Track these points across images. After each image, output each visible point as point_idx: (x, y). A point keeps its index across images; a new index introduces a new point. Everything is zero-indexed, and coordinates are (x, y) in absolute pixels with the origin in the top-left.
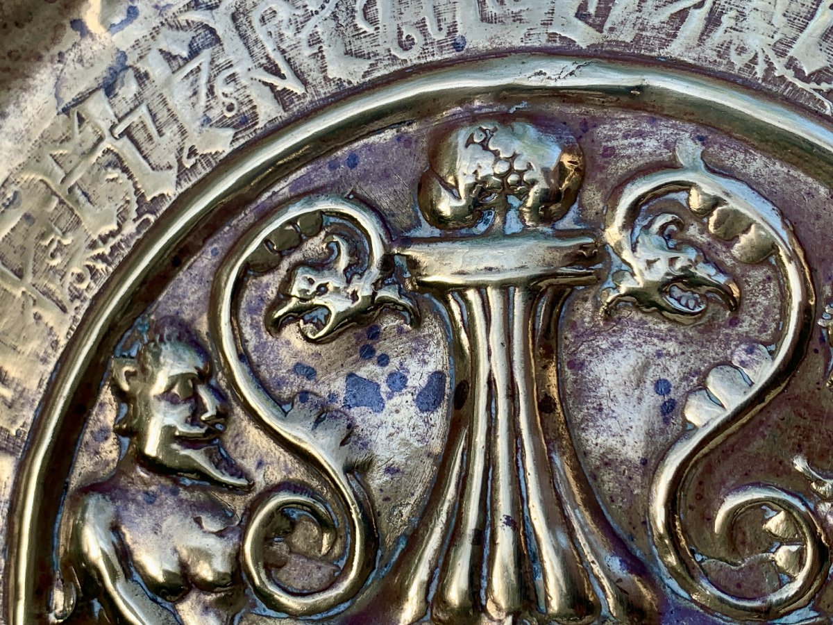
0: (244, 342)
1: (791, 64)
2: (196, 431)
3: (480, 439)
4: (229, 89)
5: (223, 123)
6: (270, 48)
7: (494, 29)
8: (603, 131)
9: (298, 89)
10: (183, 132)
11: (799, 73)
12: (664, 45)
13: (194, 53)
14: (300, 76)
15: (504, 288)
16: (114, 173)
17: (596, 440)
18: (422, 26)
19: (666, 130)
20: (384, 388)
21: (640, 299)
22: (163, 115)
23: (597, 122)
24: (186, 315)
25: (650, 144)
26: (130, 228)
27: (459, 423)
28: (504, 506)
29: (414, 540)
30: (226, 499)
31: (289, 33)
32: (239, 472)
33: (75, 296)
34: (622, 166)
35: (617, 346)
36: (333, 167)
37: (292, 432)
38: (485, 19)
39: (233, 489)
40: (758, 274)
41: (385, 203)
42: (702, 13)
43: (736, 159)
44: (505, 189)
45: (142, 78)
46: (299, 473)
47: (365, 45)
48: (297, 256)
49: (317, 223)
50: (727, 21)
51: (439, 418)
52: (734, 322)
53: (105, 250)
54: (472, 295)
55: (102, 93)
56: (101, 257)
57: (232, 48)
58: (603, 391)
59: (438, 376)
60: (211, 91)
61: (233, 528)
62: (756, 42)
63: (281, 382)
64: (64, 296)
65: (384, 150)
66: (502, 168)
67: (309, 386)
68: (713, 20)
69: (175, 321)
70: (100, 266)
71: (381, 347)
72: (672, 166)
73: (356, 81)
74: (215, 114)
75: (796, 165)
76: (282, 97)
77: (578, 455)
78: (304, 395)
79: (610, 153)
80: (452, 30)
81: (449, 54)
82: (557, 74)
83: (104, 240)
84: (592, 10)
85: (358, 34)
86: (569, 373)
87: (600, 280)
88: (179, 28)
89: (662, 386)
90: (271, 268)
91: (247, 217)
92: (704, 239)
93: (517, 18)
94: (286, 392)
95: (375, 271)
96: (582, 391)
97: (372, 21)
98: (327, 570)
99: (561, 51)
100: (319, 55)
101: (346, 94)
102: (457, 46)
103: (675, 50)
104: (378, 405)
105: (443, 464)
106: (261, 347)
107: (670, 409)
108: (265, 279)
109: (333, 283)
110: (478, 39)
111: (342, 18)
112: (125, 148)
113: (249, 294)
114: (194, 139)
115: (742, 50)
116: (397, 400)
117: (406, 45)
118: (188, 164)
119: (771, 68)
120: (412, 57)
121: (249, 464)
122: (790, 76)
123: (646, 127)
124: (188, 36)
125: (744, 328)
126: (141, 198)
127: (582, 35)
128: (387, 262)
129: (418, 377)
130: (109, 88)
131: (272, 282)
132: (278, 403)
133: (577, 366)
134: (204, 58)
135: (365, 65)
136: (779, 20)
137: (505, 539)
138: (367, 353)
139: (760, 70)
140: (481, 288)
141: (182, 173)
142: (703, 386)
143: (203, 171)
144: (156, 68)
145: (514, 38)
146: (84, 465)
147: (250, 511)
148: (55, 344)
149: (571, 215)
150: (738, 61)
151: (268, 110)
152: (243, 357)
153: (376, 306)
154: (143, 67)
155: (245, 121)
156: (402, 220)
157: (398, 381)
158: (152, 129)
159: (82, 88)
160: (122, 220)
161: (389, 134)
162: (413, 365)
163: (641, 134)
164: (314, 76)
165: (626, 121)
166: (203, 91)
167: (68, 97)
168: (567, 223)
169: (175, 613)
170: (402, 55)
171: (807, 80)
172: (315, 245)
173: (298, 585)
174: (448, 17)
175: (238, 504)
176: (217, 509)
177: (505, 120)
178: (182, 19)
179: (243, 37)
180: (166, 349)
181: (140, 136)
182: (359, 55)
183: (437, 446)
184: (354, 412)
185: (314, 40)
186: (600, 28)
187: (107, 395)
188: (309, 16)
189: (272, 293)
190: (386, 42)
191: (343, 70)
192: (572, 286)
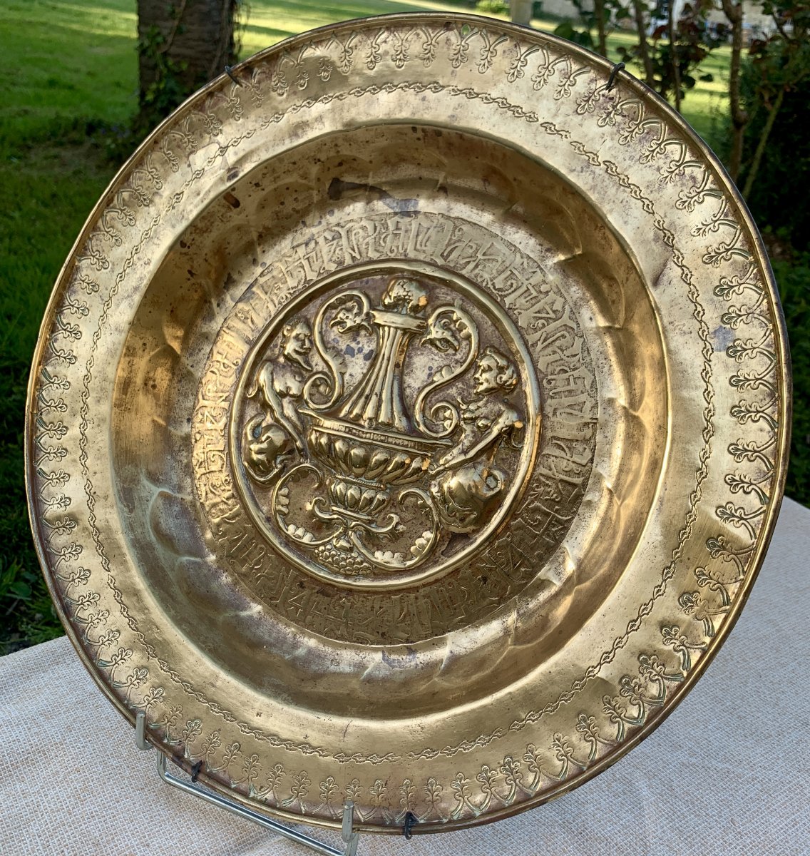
0: (322, 328)
1: (493, 284)
2: (302, 351)
3: (376, 370)
4: (340, 253)
5: (335, 262)
6: (354, 242)
7: (417, 253)
8: (438, 291)
9: (358, 257)
10: (323, 262)
11: (494, 287)
12: (461, 269)
13: (333, 239)
14: (360, 253)
15: (396, 328)
16: (301, 270)
17: (408, 380)
18: (398, 247)
19: (454, 294)
20: (356, 351)
21: (432, 342)
22: (319, 256)
23: (437, 288)
24: (308, 317)
25: (449, 298)
26: (300, 287)
27: (373, 366)
28: (377, 390)
29: (351, 395)
30: (304, 372)
31: (361, 240)
32: (310, 365)
33: (280, 303)
34: (439, 302)
35: (422, 354)
36: (361, 283)
37: (327, 357)
38: (415, 249)
39: (307, 370)
40: (464, 343)
41: (372, 297)
42: (475, 263)
43: (470, 308)
44: (404, 300)
45: (317, 243)
46: (326, 370)
47: (381, 249)
48: (343, 306)
49: (351, 298)
50: (480, 267)
51: (368, 363)
52: (455, 355)
53: (292, 292)
54: (386, 329)
55: (304, 246)
56: (290, 293)
57: (344, 241)
58: (414, 366)
59: (372, 351)
60: (335, 251)
61: (303, 382)
62: (486, 276)
63: (329, 342)
64: (276, 302)
65: (377, 281)
66: (405, 293)
67: (336, 345)
68: (477, 266)
69: (305, 317)
70: (288, 296)
71: (359, 339)
72: (452, 305)
73: (375, 259)
74: (333, 259)
75: (485, 314)
76: (353, 258)
77: (401, 382)
78: (334, 348)
79: (437, 297)
80: (405, 251)
81: (403, 257)
82: (429, 271)
83: (292, 288)
84: (445, 254)
85: (380, 245)
86: (407, 359)
87: (423, 334)
88: (331, 231)
89: (430, 368)
90: (335, 308)
91: (334, 291)
92: (454, 329)
93: (424, 252)
94: (329, 346)
95: (363, 316)
96: (410, 365)
97: (385, 242)
98: (326, 399)
99: (432, 264)
100: (367, 249)
101: (371, 262)
102: (405, 255)
103: (464, 272)
104: (353, 356)
105: (365, 375)
106: (326, 331)
107: (430, 375)
108: (334, 311)
109: (351, 317)
110: (412, 255)
111: (377, 239)
112: (305, 263)
113: (328, 314)
114: (325, 265)
115: (481, 277)
116: (359, 355)
117: (392, 251)
118: (322, 272)
119: (487, 284)
120: (392, 256)
121: (313, 364)
122: (492, 287)
123: (449, 292)
124: (333, 234)
125: (456, 357)
126: (306, 279)
127: (440, 262)
128: (368, 314)
129: (366, 350)
130: (307, 244)
131: (335, 312)
132: (326, 348)
133: (410, 357)
134: (335, 242)
135: (378, 255)
136: (494, 271)
137: (374, 399)
138: (354, 340)
139: (484, 284)
140: (389, 327)
141: (319, 274)
142: (441, 370)
143: (325, 275)
144: (321, 240)
145: (421, 257)
146: (268, 353)
147: (309, 378)
148: (270, 316)
149: (421, 313)
150: (479, 280)
151: (348, 261)
152: (320, 333)
153: (360, 327)
154: (318, 240)
155: (341, 263)
156: (376, 303)
157: (360, 350)
158: (315, 259)
159: (299, 242)
160: (299, 283)
161: (379, 277)
162: (366, 347)
163: (447, 294)
164: (364, 254)
165: (444, 290)
166: (332, 251)
167: (295, 244)
168: (419, 315)
169: (281, 401)
170: (389, 254)
171: (496, 290)
172: (350, 304)
173: (316, 401)
174: (405, 246)
175: (307, 375)
176: (301, 375)
177: (411, 280)
178: (333, 228)
179: (348, 238)
180: (300, 325)
181: (311, 260)
182: (378, 251)
183: (365, 371)
184: (346, 356)
185: (367, 244)
186: (445, 260)
187: (280, 334)
188: (368, 236)
189: (333, 316)
190: (387, 250)
191: (373, 255)
192: (416, 333)
